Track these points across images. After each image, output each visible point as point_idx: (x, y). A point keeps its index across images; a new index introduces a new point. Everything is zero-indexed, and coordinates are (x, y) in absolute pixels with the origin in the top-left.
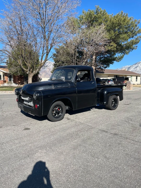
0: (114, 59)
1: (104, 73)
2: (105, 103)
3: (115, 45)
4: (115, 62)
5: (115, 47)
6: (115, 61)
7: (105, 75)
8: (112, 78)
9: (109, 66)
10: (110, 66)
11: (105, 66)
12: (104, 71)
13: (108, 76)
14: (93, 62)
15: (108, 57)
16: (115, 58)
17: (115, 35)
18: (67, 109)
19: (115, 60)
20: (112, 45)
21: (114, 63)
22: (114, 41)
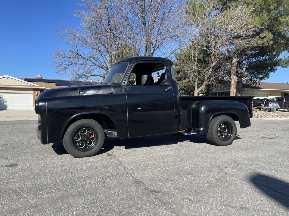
0: (277, 64)
1: (259, 88)
2: (201, 129)
3: (271, 36)
4: (278, 68)
5: (271, 39)
6: (280, 67)
7: (262, 93)
8: (276, 98)
9: (268, 75)
10: (270, 75)
11: (261, 76)
12: (259, 84)
13: (269, 93)
14: (234, 68)
15: (267, 60)
16: (279, 61)
17: (269, 19)
18: (116, 137)
19: (279, 65)
20: (264, 35)
21: (276, 70)
22: (270, 29)
